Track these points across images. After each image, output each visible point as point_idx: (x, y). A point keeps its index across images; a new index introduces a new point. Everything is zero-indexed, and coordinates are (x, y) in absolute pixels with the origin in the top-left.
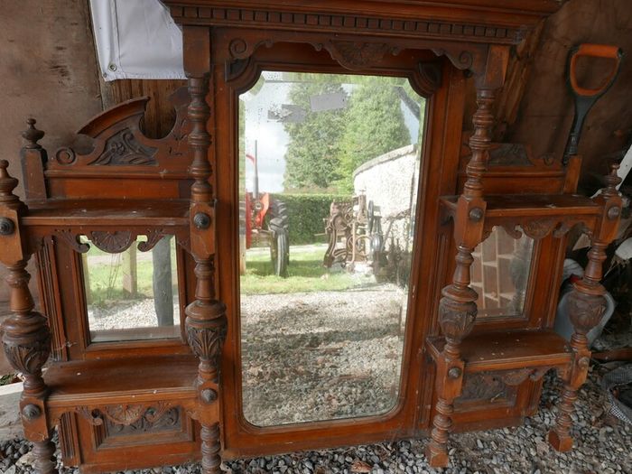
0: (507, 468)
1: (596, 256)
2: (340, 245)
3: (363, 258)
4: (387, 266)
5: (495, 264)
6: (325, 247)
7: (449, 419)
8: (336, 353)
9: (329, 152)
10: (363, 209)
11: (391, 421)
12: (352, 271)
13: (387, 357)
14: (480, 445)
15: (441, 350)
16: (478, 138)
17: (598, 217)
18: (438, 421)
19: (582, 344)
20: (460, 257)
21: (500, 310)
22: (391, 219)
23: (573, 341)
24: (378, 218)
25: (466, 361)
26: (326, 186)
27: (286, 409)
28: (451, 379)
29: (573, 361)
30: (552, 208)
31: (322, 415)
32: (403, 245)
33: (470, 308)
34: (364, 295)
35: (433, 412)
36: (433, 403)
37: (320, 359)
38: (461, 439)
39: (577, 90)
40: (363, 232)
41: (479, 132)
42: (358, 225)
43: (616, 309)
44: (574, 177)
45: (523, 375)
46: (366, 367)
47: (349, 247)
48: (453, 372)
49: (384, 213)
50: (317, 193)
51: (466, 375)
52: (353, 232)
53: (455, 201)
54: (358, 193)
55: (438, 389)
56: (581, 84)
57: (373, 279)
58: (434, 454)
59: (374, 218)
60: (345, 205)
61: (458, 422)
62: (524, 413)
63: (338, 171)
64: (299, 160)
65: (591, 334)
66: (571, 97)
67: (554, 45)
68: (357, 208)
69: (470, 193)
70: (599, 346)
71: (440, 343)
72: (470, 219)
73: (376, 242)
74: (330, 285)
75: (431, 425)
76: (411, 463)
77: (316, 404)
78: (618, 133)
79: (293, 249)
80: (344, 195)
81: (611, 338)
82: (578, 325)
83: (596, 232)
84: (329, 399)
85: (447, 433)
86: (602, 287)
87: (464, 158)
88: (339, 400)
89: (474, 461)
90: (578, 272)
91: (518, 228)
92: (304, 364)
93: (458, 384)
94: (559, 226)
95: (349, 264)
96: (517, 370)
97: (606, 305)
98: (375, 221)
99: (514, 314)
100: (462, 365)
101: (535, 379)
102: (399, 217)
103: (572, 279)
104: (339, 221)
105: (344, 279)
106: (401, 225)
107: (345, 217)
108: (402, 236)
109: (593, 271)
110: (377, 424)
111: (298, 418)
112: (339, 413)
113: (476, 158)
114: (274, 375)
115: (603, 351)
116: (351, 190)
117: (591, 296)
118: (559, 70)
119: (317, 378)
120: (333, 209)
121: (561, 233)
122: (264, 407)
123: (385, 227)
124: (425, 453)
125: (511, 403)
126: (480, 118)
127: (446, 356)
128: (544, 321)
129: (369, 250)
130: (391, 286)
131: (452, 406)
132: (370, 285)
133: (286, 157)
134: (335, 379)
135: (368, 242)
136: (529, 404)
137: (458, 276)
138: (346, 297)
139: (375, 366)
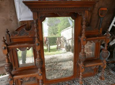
0: (93, 84)
1: (106, 45)
2: (59, 45)
3: (64, 47)
4: (68, 49)
5: (88, 47)
6: (56, 46)
7: (82, 76)
8: (61, 65)
9: (56, 28)
10: (63, 38)
11: (72, 77)
12: (62, 50)
13: (70, 65)
14: (88, 80)
15: (80, 63)
16: (84, 26)
17: (106, 38)
18: (81, 76)
19: (105, 61)
20: (82, 47)
21: (90, 56)
22: (68, 40)
23: (103, 60)
24: (66, 40)
25: (85, 65)
26: (55, 34)
27: (53, 76)
28: (82, 69)
29: (103, 64)
30: (98, 37)
31: (59, 76)
32: (71, 44)
33: (85, 56)
34: (65, 54)
35: (79, 75)
36: (79, 73)
37: (58, 66)
38: (85, 79)
39: (100, 16)
40: (63, 43)
41: (84, 25)
42: (62, 41)
43: (110, 54)
44: (101, 31)
45: (95, 67)
46: (66, 67)
47: (61, 46)
48: (83, 67)
49: (67, 39)
50: (54, 36)
51: (85, 68)
52: (61, 43)
53: (81, 37)
54: (62, 36)
55: (80, 70)
56: (101, 15)
57: (66, 51)
58: (80, 82)
59: (65, 40)
60: (59, 38)
61: (84, 76)
62: (95, 74)
63: (58, 32)
64: (50, 30)
65: (106, 59)
66: (99, 17)
67: (96, 9)
68: (62, 38)
69: (83, 36)
70: (108, 61)
71: (80, 62)
72: (84, 41)
73: (66, 44)
74: (58, 53)
75: (79, 77)
76: (76, 84)
77: (58, 75)
78: (108, 23)
79: (51, 47)
80: (59, 36)
81: (110, 59)
82: (104, 57)
83: (106, 41)
84: (61, 74)
85: (82, 78)
86: (107, 51)
87: (82, 30)
88: (62, 74)
89: (87, 83)
90: (103, 48)
91: (92, 41)
92: (55, 67)
93: (84, 69)
94: (99, 40)
95: (61, 49)
96: (94, 66)
97: (108, 54)
98: (65, 41)
99: (92, 56)
100: (84, 66)
101: (97, 67)
102: (70, 40)
103: (102, 49)
104: (59, 41)
105: (61, 51)
106: (70, 41)
107: (60, 40)
108: (71, 43)
109: (106, 48)
110: (70, 77)
111: (55, 77)
112: (63, 76)
113: (84, 30)
114: (50, 70)
115: (109, 62)
116: (60, 35)
117: (106, 52)
118: (97, 13)
119: (58, 70)
120: (57, 39)
121: (99, 42)
122: (49, 76)
123: (67, 42)
124: (79, 82)
125: (93, 72)
126: (84, 23)
127: (81, 65)
128: (98, 57)
129: (65, 46)
130: (69, 52)
131: (83, 73)
132: (65, 52)
133: (48, 30)
134: (61, 70)
135: (64, 44)
136: (96, 72)
137: (82, 50)
138: (61, 55)
139: (68, 67)
